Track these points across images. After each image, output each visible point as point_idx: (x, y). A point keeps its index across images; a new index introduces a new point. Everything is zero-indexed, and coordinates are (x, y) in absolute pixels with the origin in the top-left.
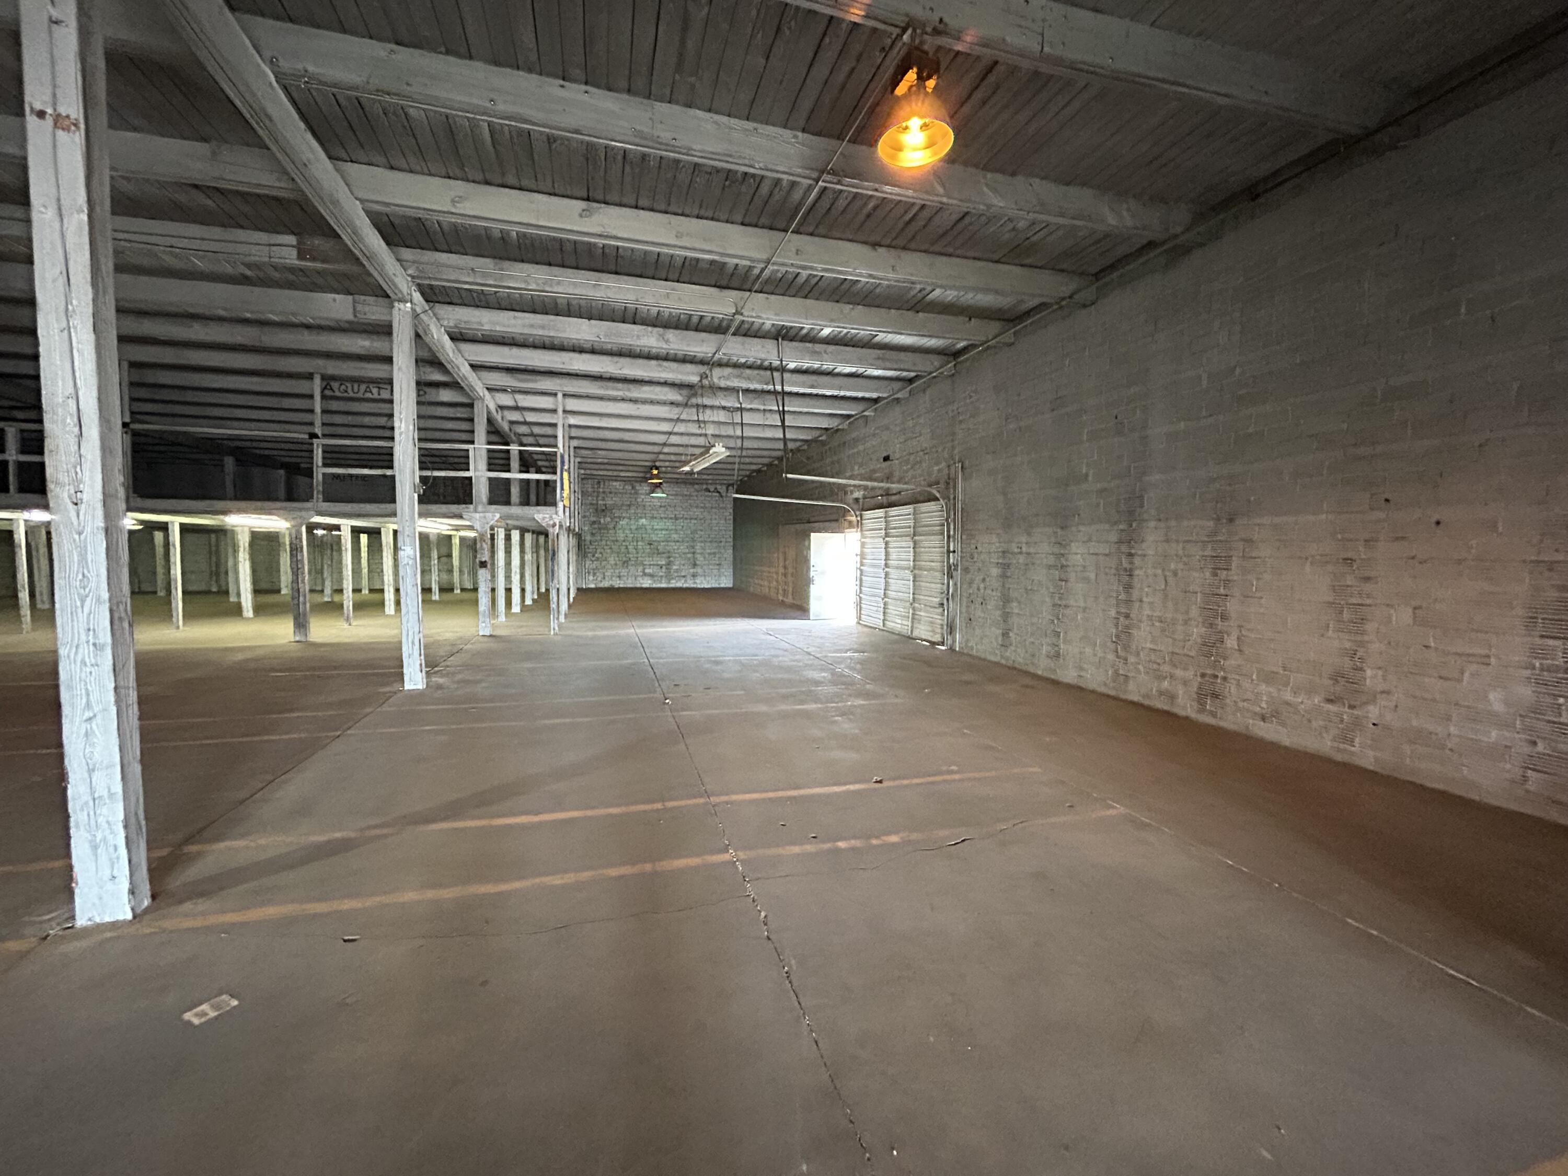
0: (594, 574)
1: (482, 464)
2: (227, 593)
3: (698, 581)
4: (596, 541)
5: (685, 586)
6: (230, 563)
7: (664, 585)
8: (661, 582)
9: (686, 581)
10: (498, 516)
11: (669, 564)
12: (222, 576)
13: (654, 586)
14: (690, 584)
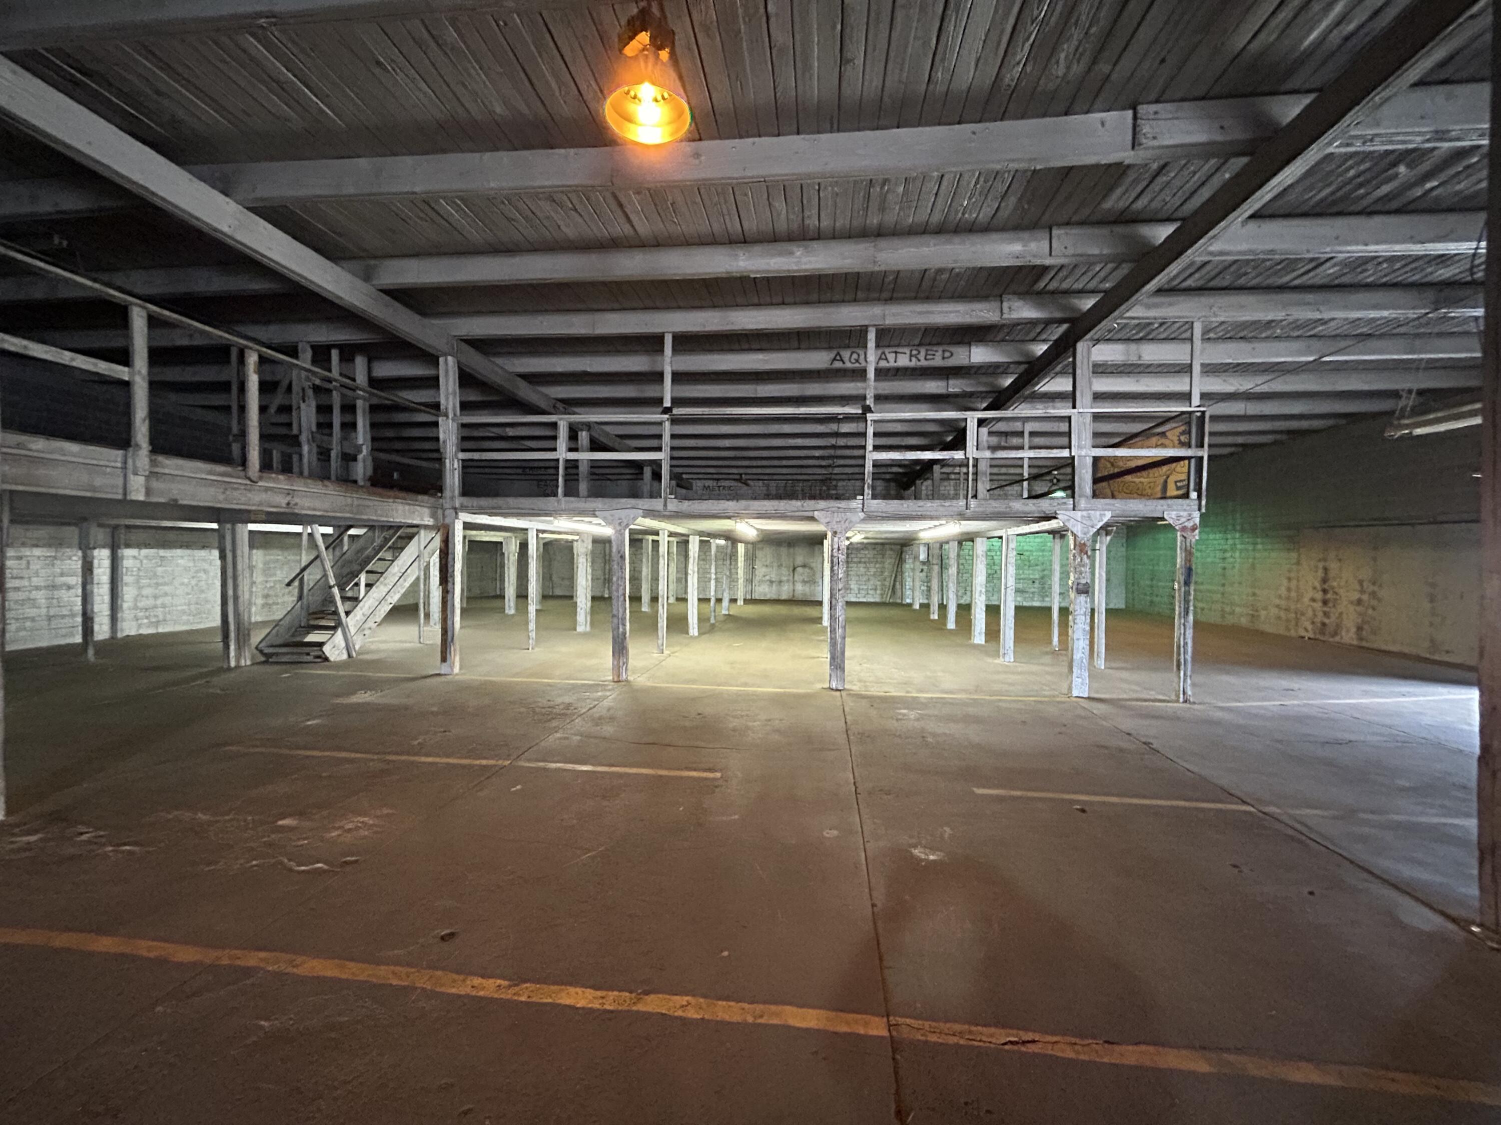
1: (1087, 439)
10: (1108, 515)
13: (1025, 604)
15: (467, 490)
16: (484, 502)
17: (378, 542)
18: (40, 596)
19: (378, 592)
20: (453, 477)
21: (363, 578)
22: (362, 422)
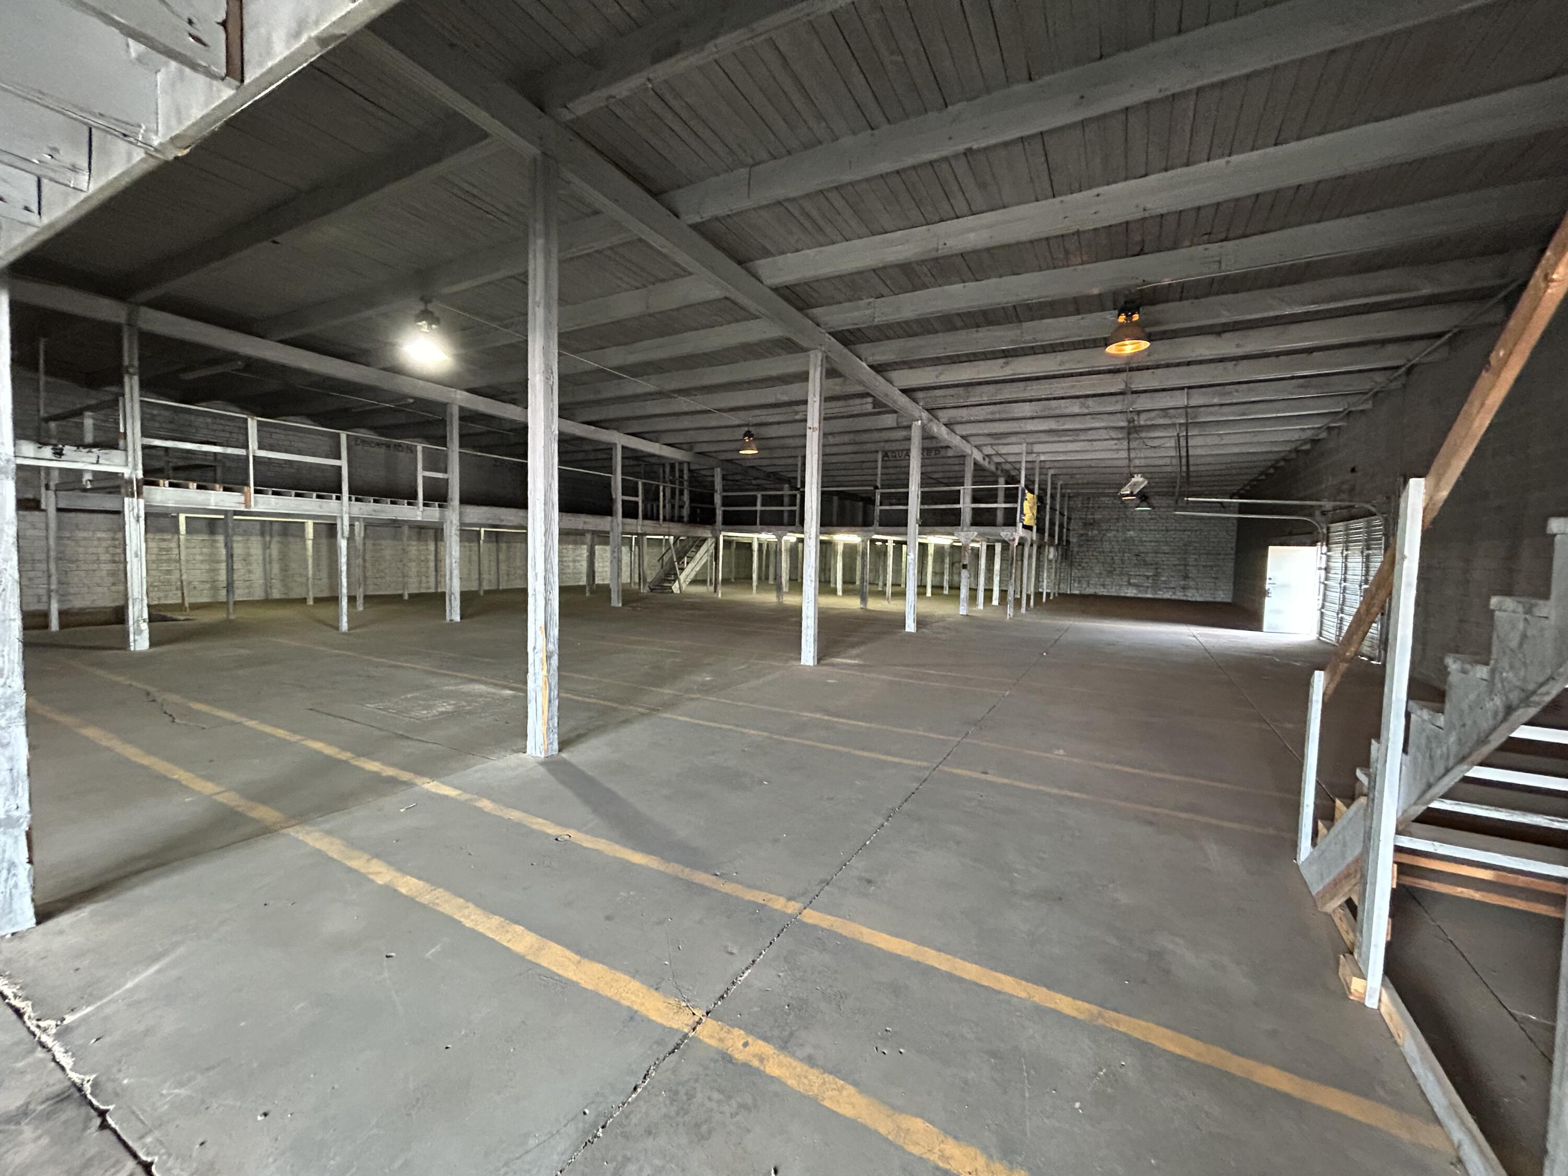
0: (1079, 582)
1: (968, 499)
2: (829, 582)
3: (1190, 594)
4: (1083, 552)
5: (1174, 597)
6: (832, 562)
7: (1149, 596)
8: (1146, 593)
9: (1174, 593)
10: (976, 533)
11: (1157, 575)
12: (827, 572)
13: (1140, 595)
14: (1179, 596)
15: (725, 523)
16: (730, 527)
17: (691, 543)
18: (571, 564)
19: (691, 565)
20: (719, 517)
21: (686, 559)
22: (686, 492)
